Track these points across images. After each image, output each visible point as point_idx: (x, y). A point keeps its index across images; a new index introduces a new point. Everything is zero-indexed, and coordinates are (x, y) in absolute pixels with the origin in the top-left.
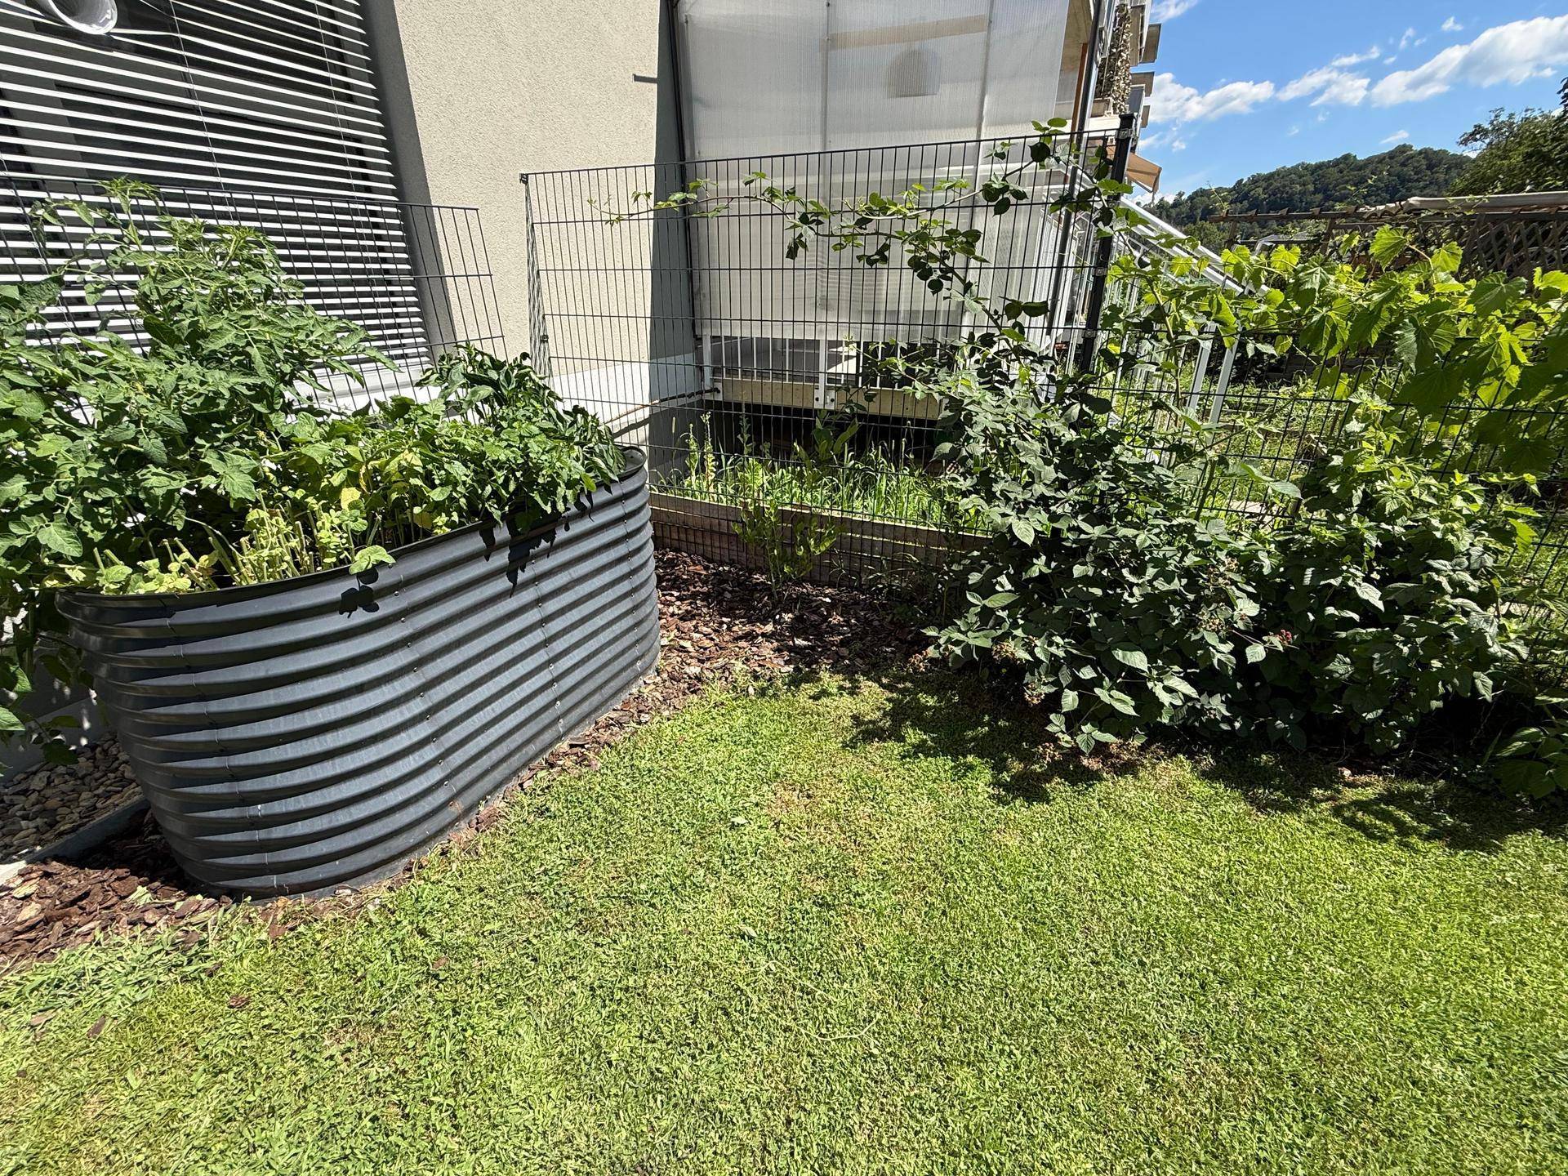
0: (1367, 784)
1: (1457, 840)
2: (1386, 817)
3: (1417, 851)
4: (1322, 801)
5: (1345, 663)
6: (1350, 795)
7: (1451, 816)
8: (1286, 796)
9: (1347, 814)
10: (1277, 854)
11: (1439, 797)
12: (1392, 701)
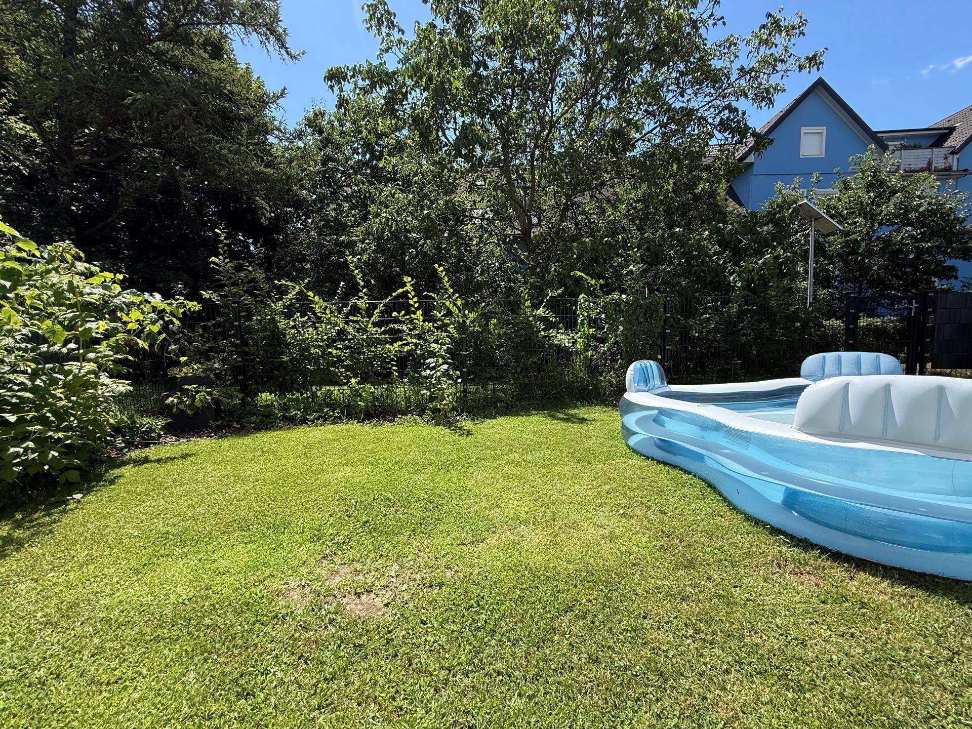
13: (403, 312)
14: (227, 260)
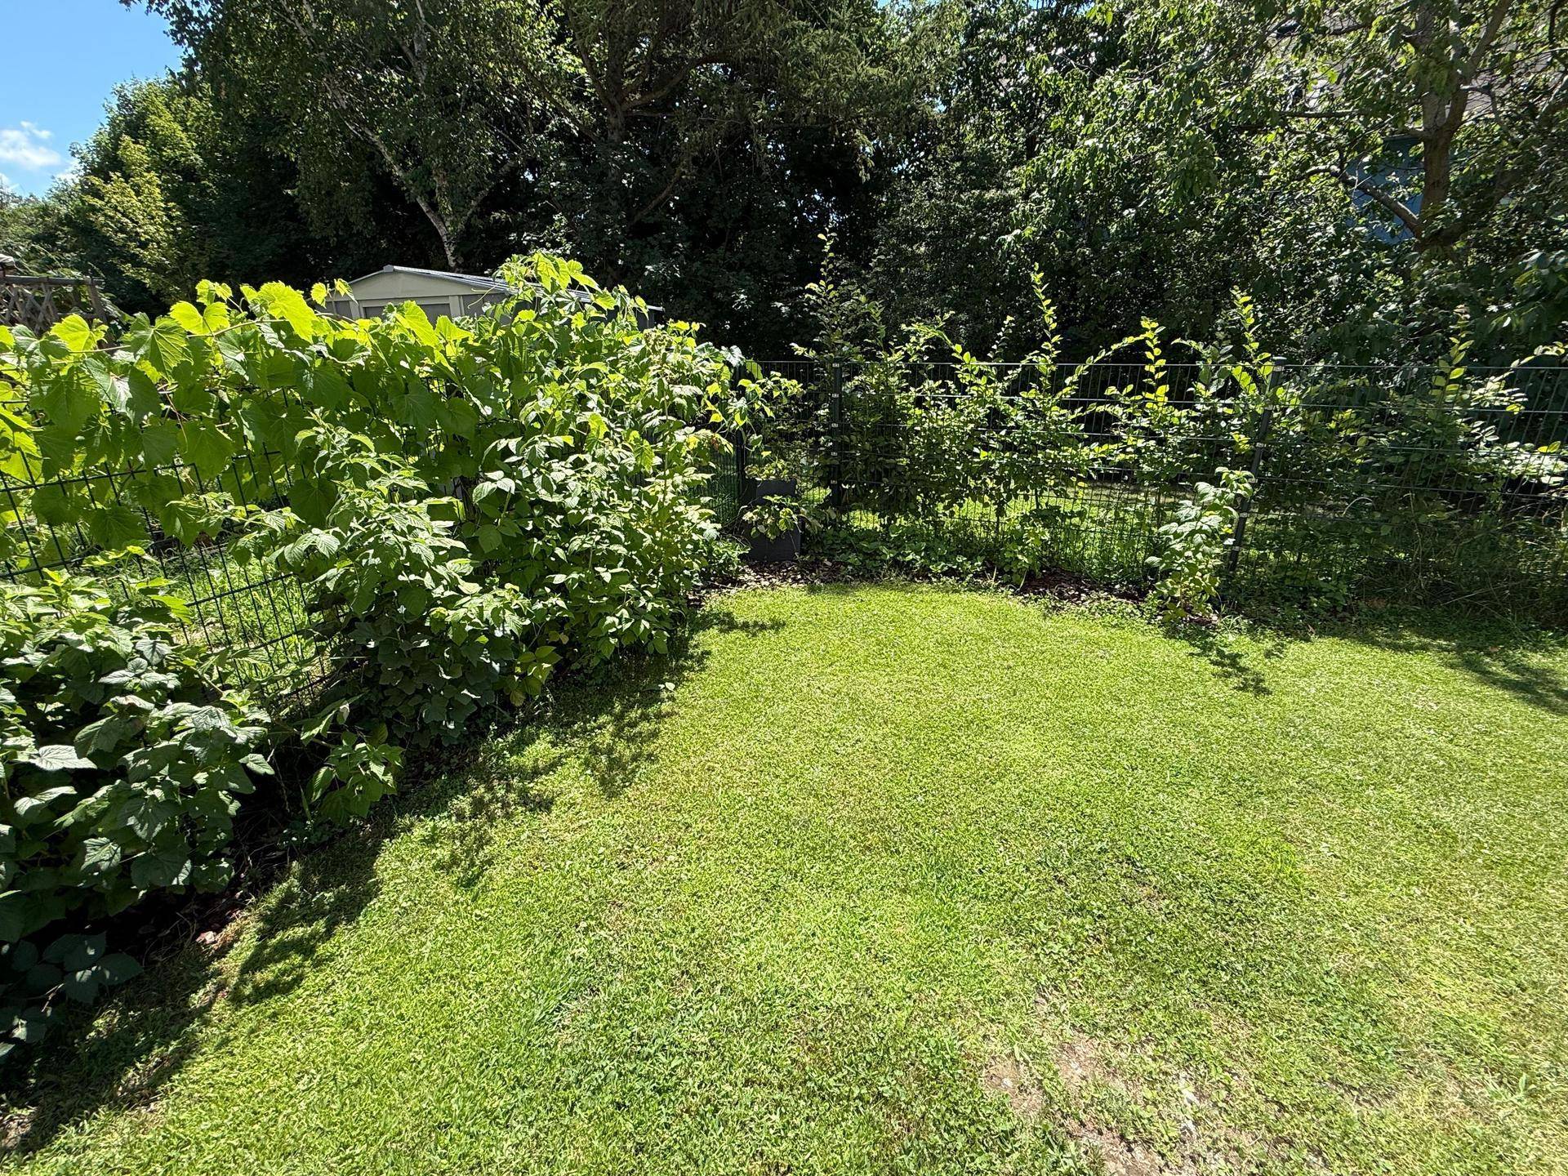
0: (239, 933)
1: (349, 909)
2: (283, 950)
3: (331, 958)
4: (211, 1003)
5: (102, 845)
6: (231, 964)
7: (326, 889)
8: (167, 1045)
9: (248, 990)
10: (215, 1134)
11: (305, 882)
12: (192, 843)
13: (1130, 388)
14: (831, 287)
